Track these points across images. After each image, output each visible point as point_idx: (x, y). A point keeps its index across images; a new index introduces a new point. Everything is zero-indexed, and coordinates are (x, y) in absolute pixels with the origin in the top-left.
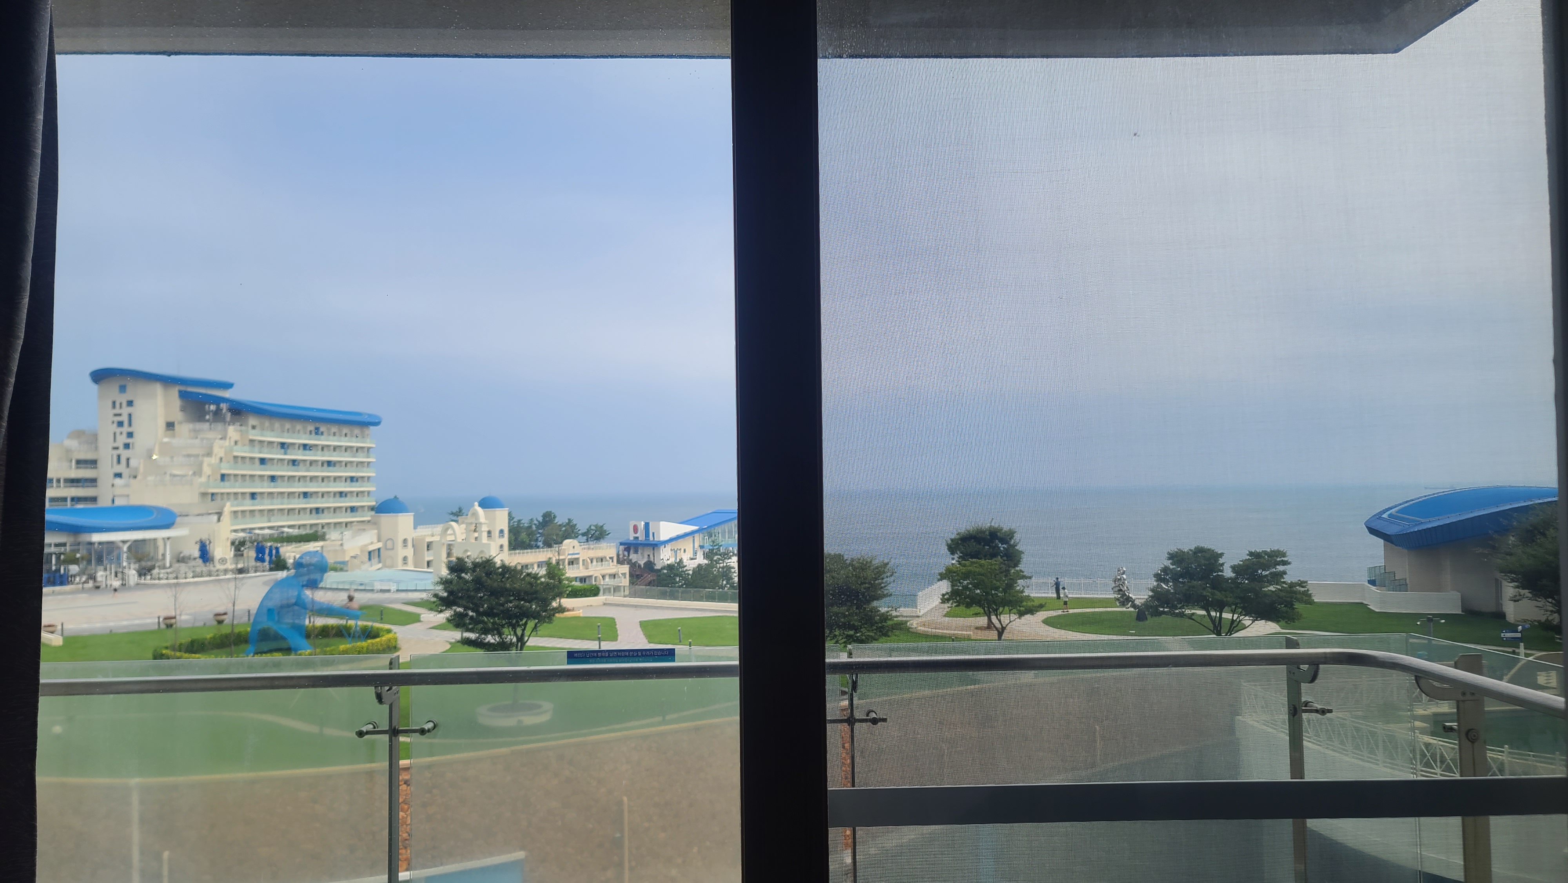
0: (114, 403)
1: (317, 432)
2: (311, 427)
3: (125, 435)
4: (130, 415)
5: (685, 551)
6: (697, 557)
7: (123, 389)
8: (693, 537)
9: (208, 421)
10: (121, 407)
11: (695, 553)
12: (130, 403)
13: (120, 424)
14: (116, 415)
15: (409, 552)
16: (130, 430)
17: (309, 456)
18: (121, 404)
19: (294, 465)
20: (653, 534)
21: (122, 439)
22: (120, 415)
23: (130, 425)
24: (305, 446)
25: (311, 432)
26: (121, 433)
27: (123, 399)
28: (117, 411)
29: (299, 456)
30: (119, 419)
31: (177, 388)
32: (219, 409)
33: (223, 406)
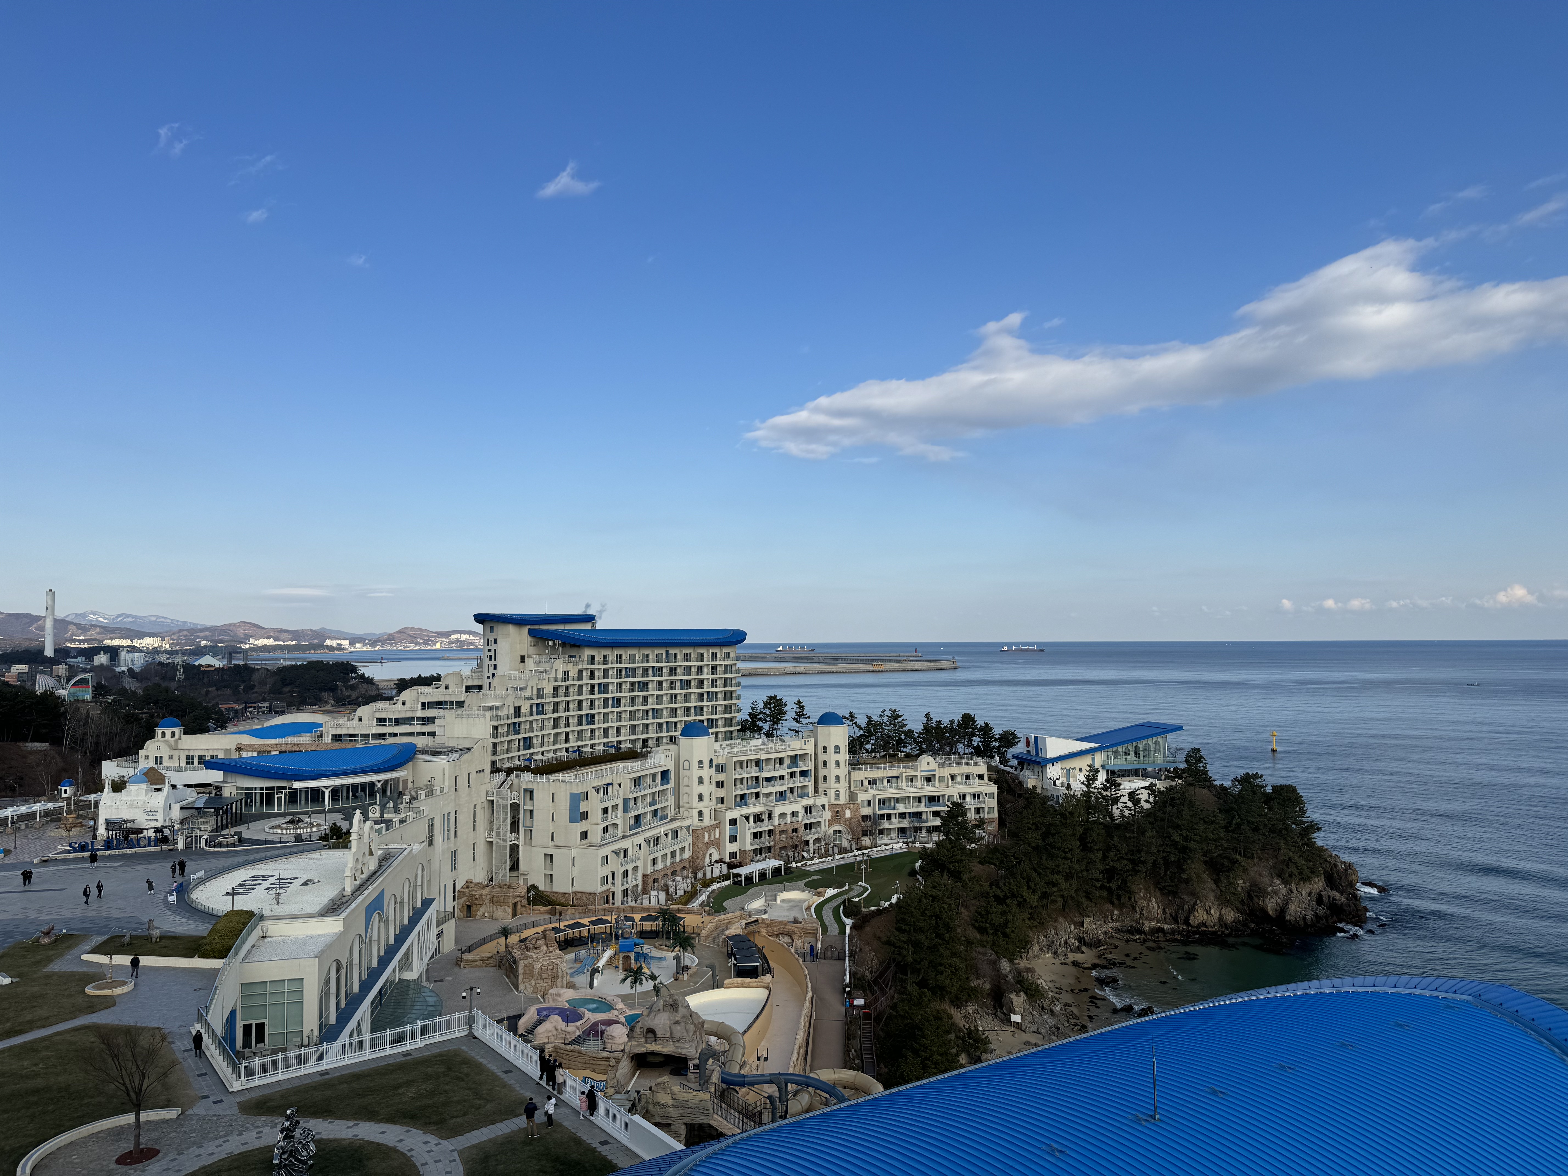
0: (488, 640)
2: (661, 650)
4: (495, 651)
5: (1081, 770)
7: (491, 631)
8: (1094, 755)
9: (548, 652)
10: (491, 644)
12: (494, 641)
13: (491, 658)
14: (489, 650)
16: (495, 663)
18: (491, 641)
20: (1043, 749)
21: (491, 670)
22: (491, 650)
23: (495, 658)
26: (491, 665)
27: (492, 637)
28: (489, 647)
30: (490, 653)
31: (528, 627)
32: (554, 644)
33: (557, 642)
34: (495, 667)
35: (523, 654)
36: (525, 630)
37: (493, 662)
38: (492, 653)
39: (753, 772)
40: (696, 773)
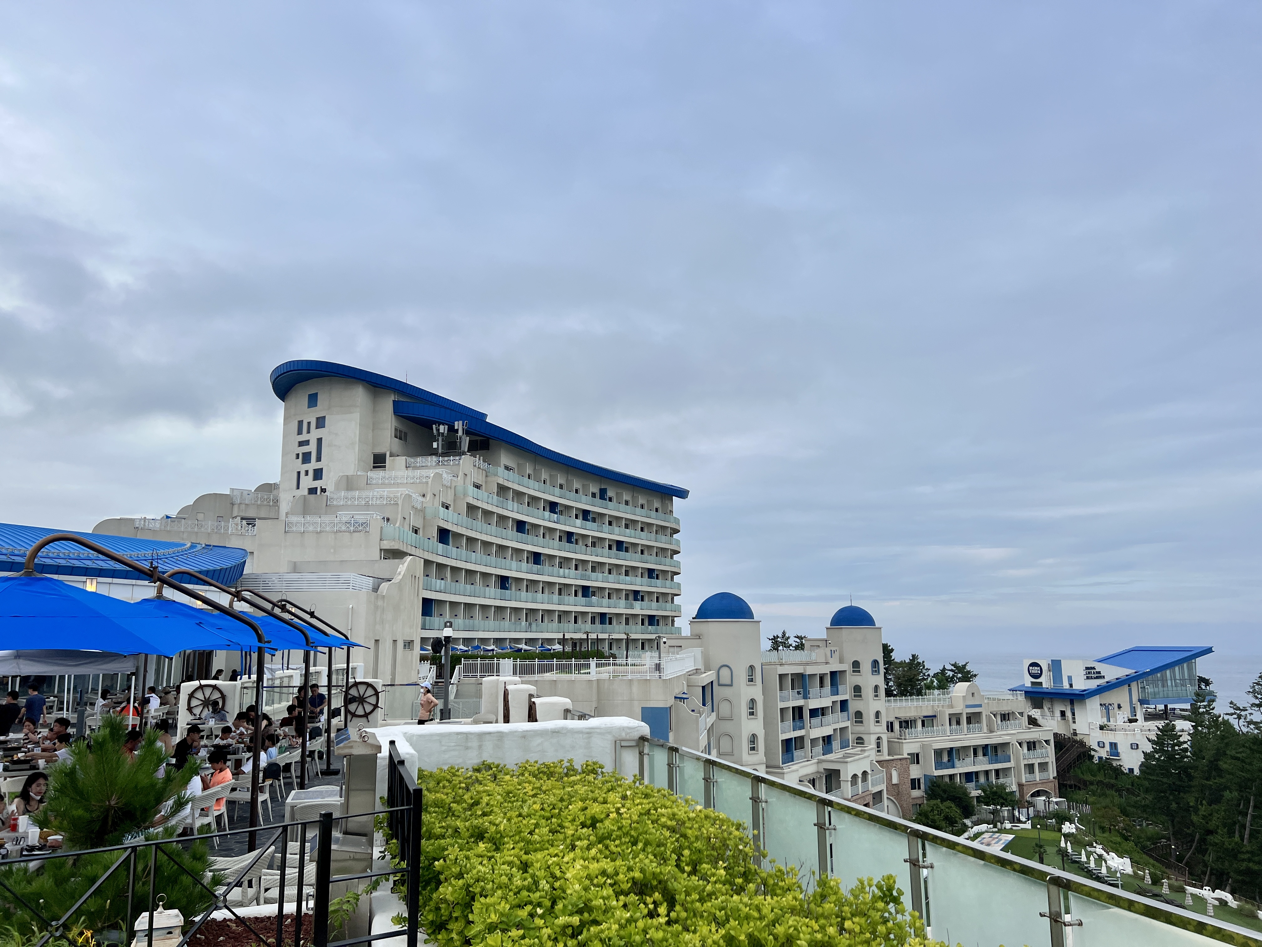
0: (300, 423)
1: (603, 494)
2: (594, 488)
3: (311, 473)
4: (320, 441)
5: (1119, 707)
6: (1137, 717)
7: (313, 400)
8: (1129, 686)
9: (434, 453)
10: (308, 432)
11: (1134, 711)
12: (321, 423)
13: (306, 458)
14: (301, 444)
15: (756, 692)
16: (318, 466)
17: (591, 530)
18: (309, 423)
19: (569, 541)
20: (1070, 678)
21: (308, 482)
22: (307, 443)
23: (319, 459)
24: (585, 515)
25: (594, 495)
26: (307, 473)
27: (311, 417)
28: (304, 437)
29: (577, 526)
30: (305, 449)
31: (392, 397)
32: (452, 430)
33: (458, 425)
34: (318, 474)
35: (379, 450)
36: (387, 404)
37: (313, 465)
38: (312, 448)
39: (799, 699)
40: (746, 691)
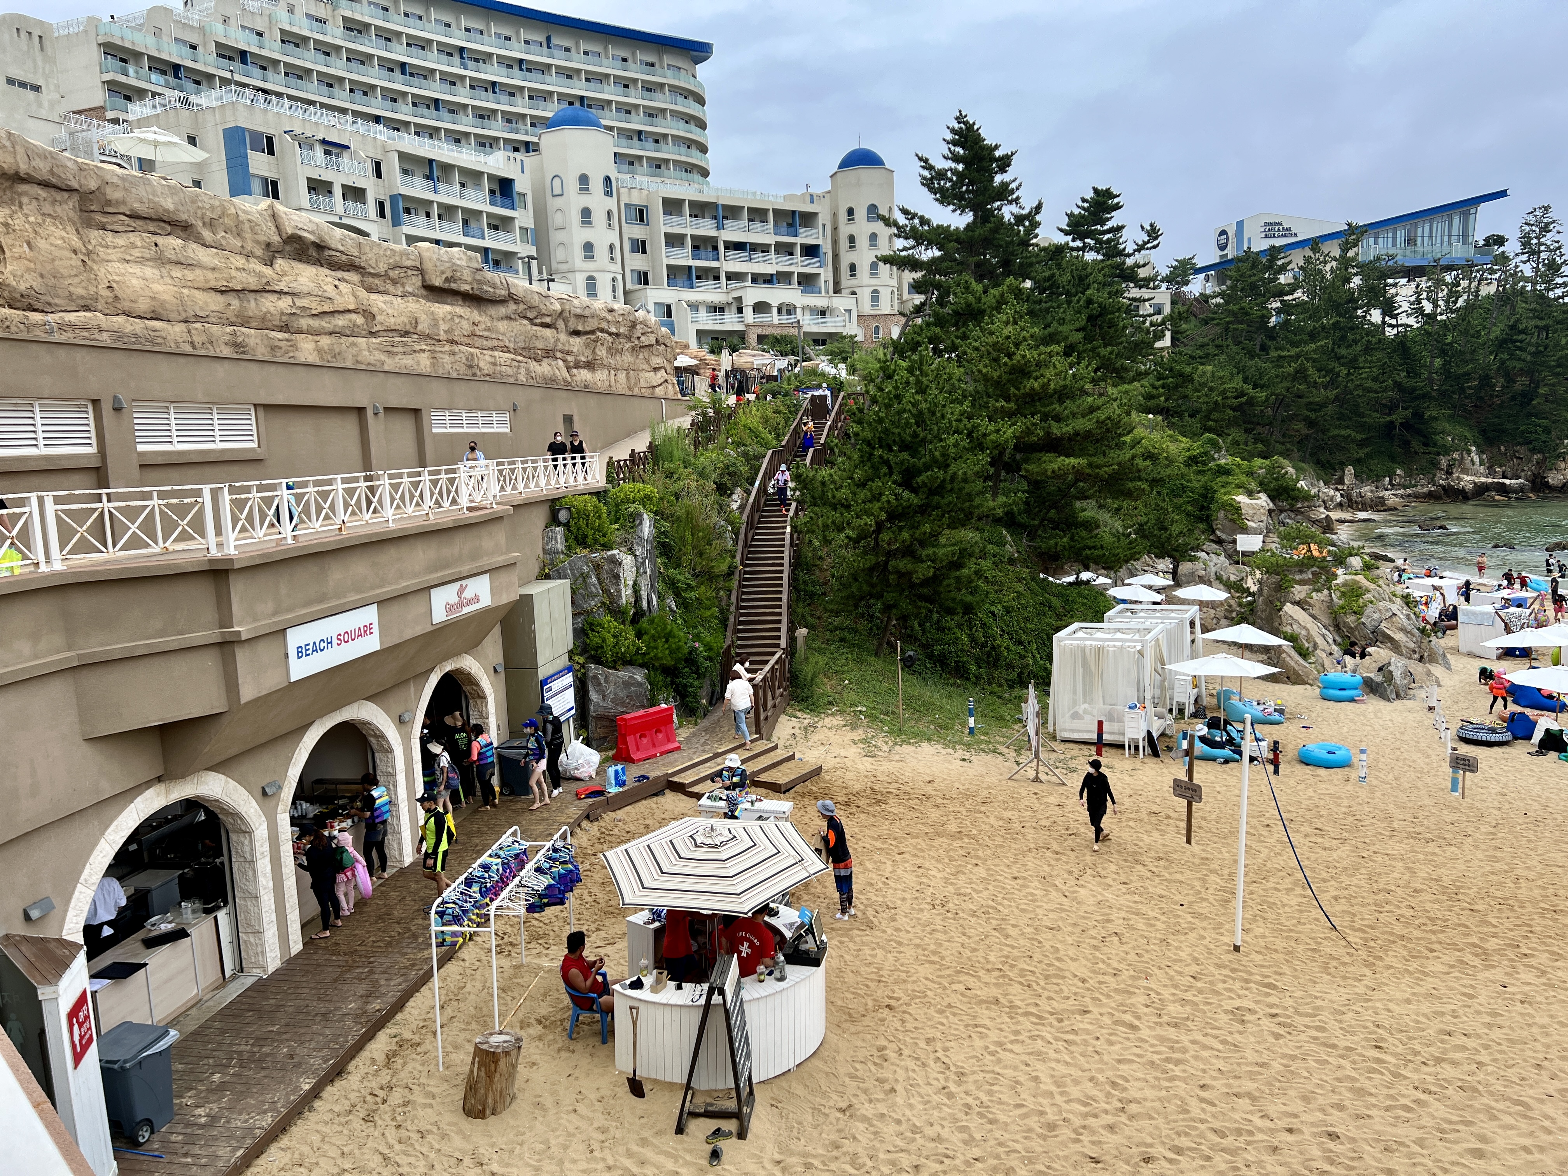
20: (1249, 240)
39: (705, 228)
40: (575, 201)
